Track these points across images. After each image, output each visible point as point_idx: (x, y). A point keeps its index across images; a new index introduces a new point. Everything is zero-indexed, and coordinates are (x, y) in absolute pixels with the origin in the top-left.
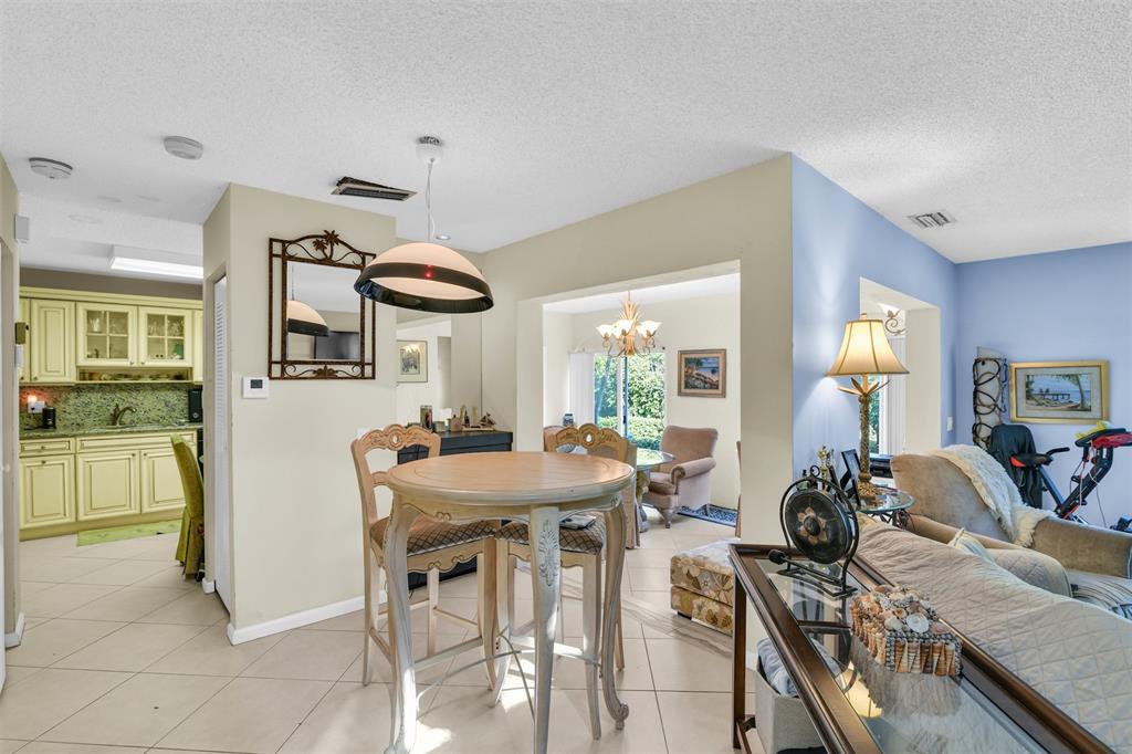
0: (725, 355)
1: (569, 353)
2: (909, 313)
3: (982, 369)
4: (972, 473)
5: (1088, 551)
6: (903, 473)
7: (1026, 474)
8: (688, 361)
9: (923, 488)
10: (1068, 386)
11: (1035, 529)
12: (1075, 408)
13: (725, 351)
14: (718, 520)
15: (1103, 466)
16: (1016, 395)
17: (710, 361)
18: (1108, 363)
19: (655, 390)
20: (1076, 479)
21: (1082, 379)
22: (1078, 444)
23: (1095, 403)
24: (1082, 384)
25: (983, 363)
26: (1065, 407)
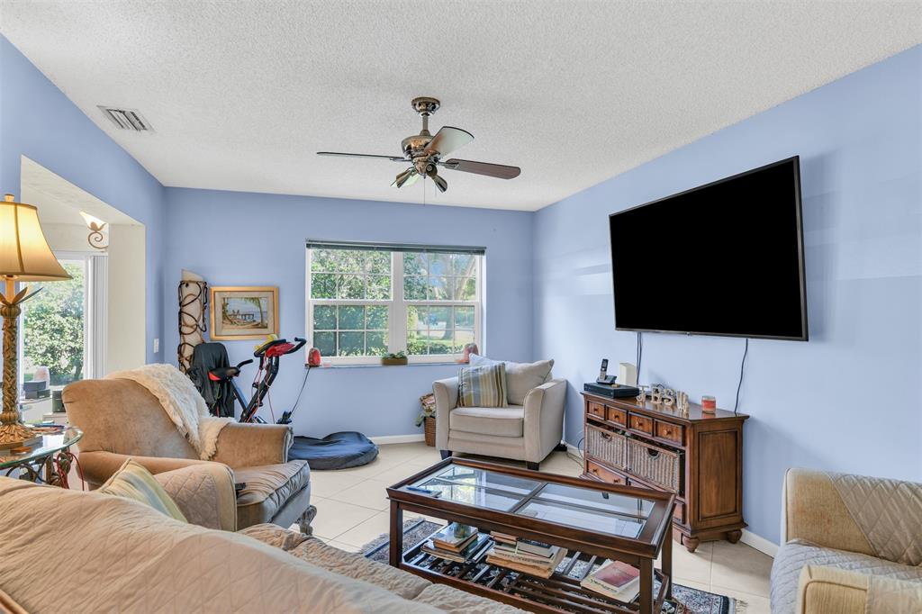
2: (113, 226)
3: (186, 291)
4: (160, 392)
5: (257, 447)
6: (77, 404)
7: (222, 387)
9: (102, 418)
10: (251, 307)
11: (218, 437)
12: (257, 326)
15: (273, 371)
16: (215, 316)
18: (278, 289)
20: (255, 385)
21: (262, 302)
22: (256, 355)
23: (269, 322)
24: (262, 306)
25: (187, 285)
26: (250, 325)
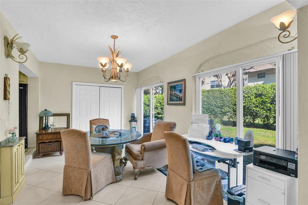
0: (185, 82)
13: (185, 80)
17: (179, 86)
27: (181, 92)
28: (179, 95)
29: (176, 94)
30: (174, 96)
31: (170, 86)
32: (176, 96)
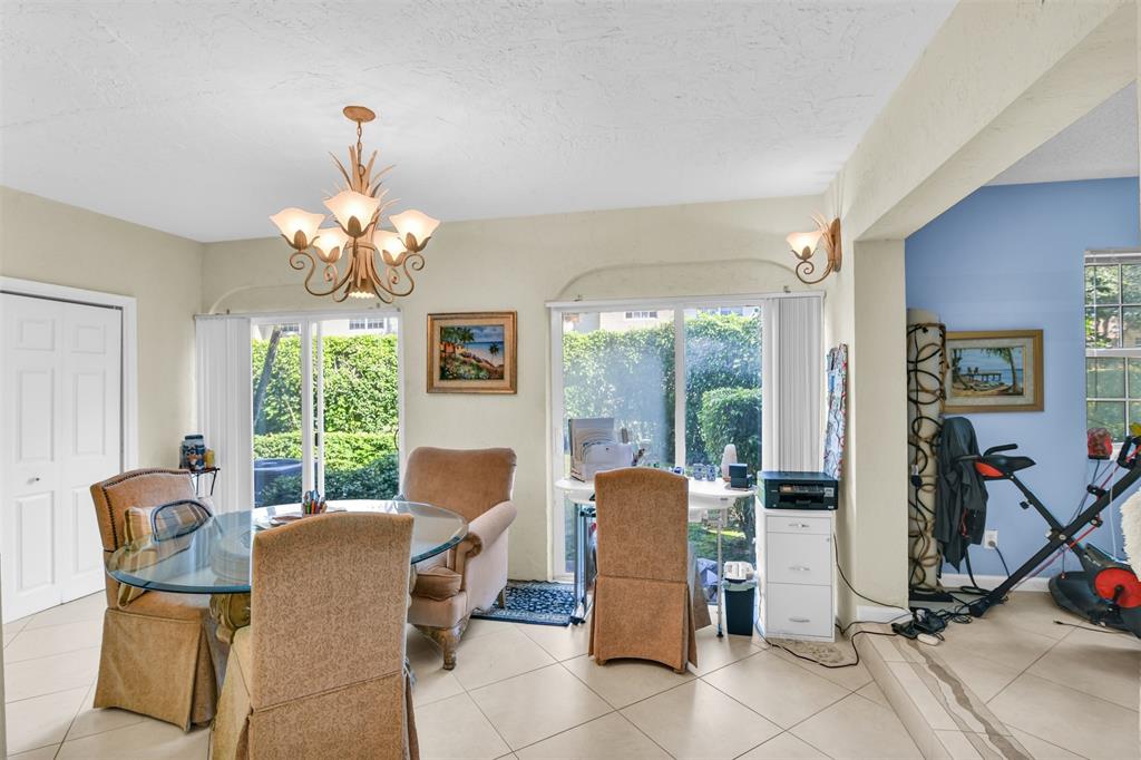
0: (515, 322)
1: (194, 317)
8: (446, 333)
10: (997, 363)
12: (1005, 393)
13: (514, 314)
14: (525, 615)
17: (487, 331)
18: (1042, 332)
19: (339, 394)
23: (1027, 385)
24: (1015, 361)
25: (925, 331)
26: (995, 391)
27: (497, 350)
28: (487, 362)
29: (474, 358)
30: (464, 363)
31: (442, 328)
32: (472, 364)
